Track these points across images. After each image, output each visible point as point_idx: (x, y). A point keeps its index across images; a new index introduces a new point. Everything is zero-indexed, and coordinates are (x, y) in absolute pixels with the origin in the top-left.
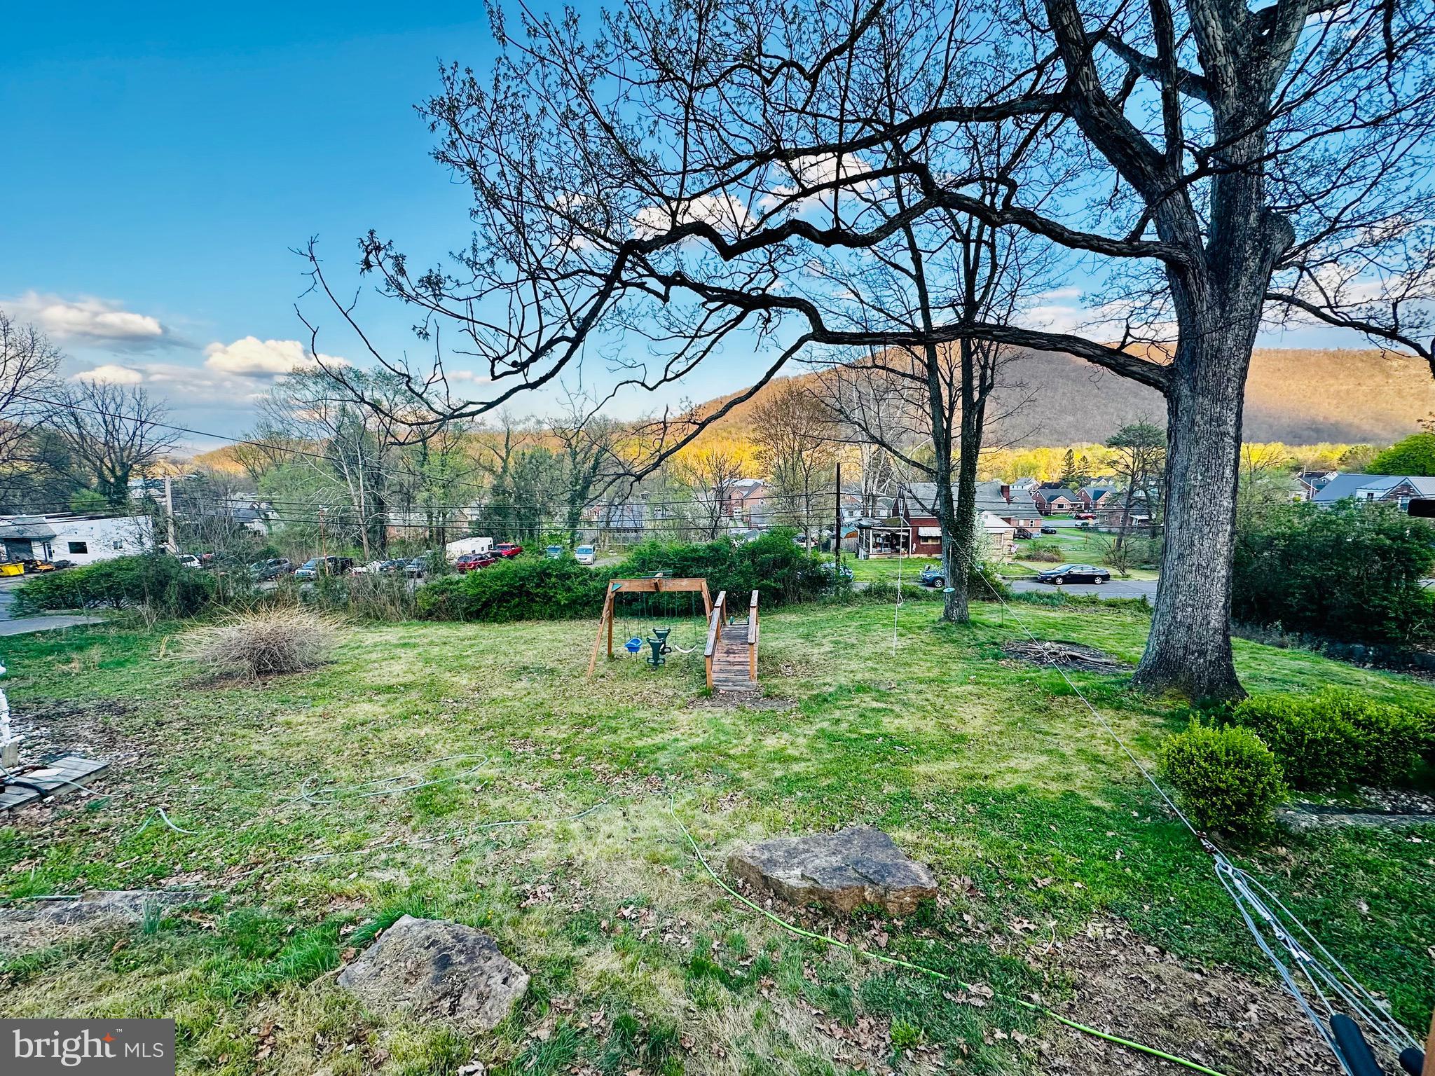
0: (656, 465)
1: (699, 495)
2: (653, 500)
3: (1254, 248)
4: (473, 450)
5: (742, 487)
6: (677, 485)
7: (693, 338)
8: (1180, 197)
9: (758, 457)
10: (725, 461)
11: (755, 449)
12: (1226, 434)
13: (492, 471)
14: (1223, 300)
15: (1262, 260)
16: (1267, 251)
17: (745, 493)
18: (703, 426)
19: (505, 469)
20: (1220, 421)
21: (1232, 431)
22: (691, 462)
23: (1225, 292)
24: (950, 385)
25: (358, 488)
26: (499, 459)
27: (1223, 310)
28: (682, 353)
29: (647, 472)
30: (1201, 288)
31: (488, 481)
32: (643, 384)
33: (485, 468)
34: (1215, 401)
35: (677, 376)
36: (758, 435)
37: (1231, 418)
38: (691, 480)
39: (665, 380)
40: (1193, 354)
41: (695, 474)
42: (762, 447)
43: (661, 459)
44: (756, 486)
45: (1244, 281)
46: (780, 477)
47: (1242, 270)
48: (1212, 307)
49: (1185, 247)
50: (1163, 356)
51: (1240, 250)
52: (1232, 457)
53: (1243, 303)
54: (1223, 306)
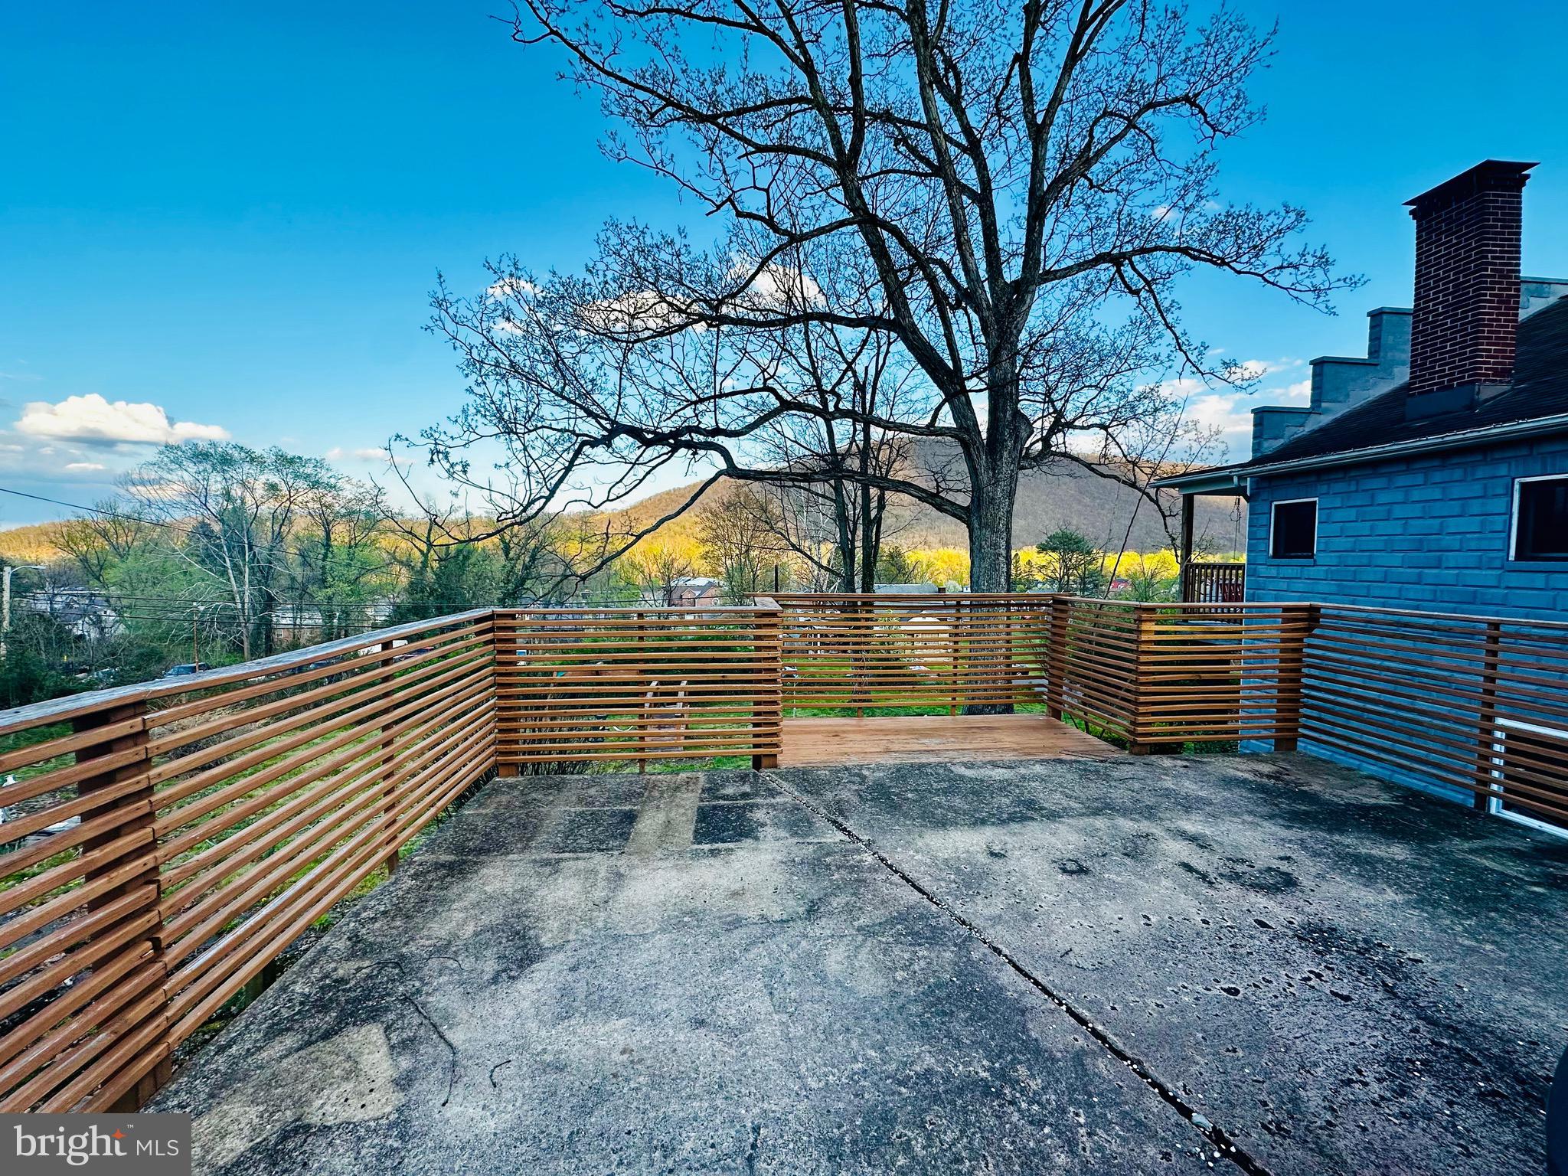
0: (599, 568)
1: (646, 594)
2: (595, 599)
3: (1010, 433)
4: (386, 542)
5: (693, 587)
6: (622, 584)
7: (634, 464)
8: (963, 398)
9: (705, 557)
10: (673, 560)
11: (703, 549)
12: (1000, 555)
13: (407, 564)
14: (994, 467)
15: (1015, 442)
16: (1017, 437)
17: (697, 593)
18: (639, 537)
19: (425, 564)
20: (995, 545)
21: (1004, 553)
22: (639, 559)
23: (994, 461)
24: (854, 504)
25: (241, 583)
26: (418, 553)
27: (994, 473)
28: (621, 481)
29: (590, 574)
30: (979, 457)
31: (404, 578)
32: (589, 503)
33: (401, 563)
34: (993, 532)
35: (618, 498)
36: (704, 535)
37: (1003, 544)
38: (639, 579)
39: (608, 500)
40: (979, 500)
41: (643, 572)
42: (708, 547)
43: (603, 563)
44: (710, 585)
45: (1005, 454)
46: (730, 578)
47: (1003, 447)
48: (987, 470)
49: (967, 430)
50: (964, 500)
51: (1002, 434)
52: (1005, 570)
53: (1006, 469)
54: (993, 470)
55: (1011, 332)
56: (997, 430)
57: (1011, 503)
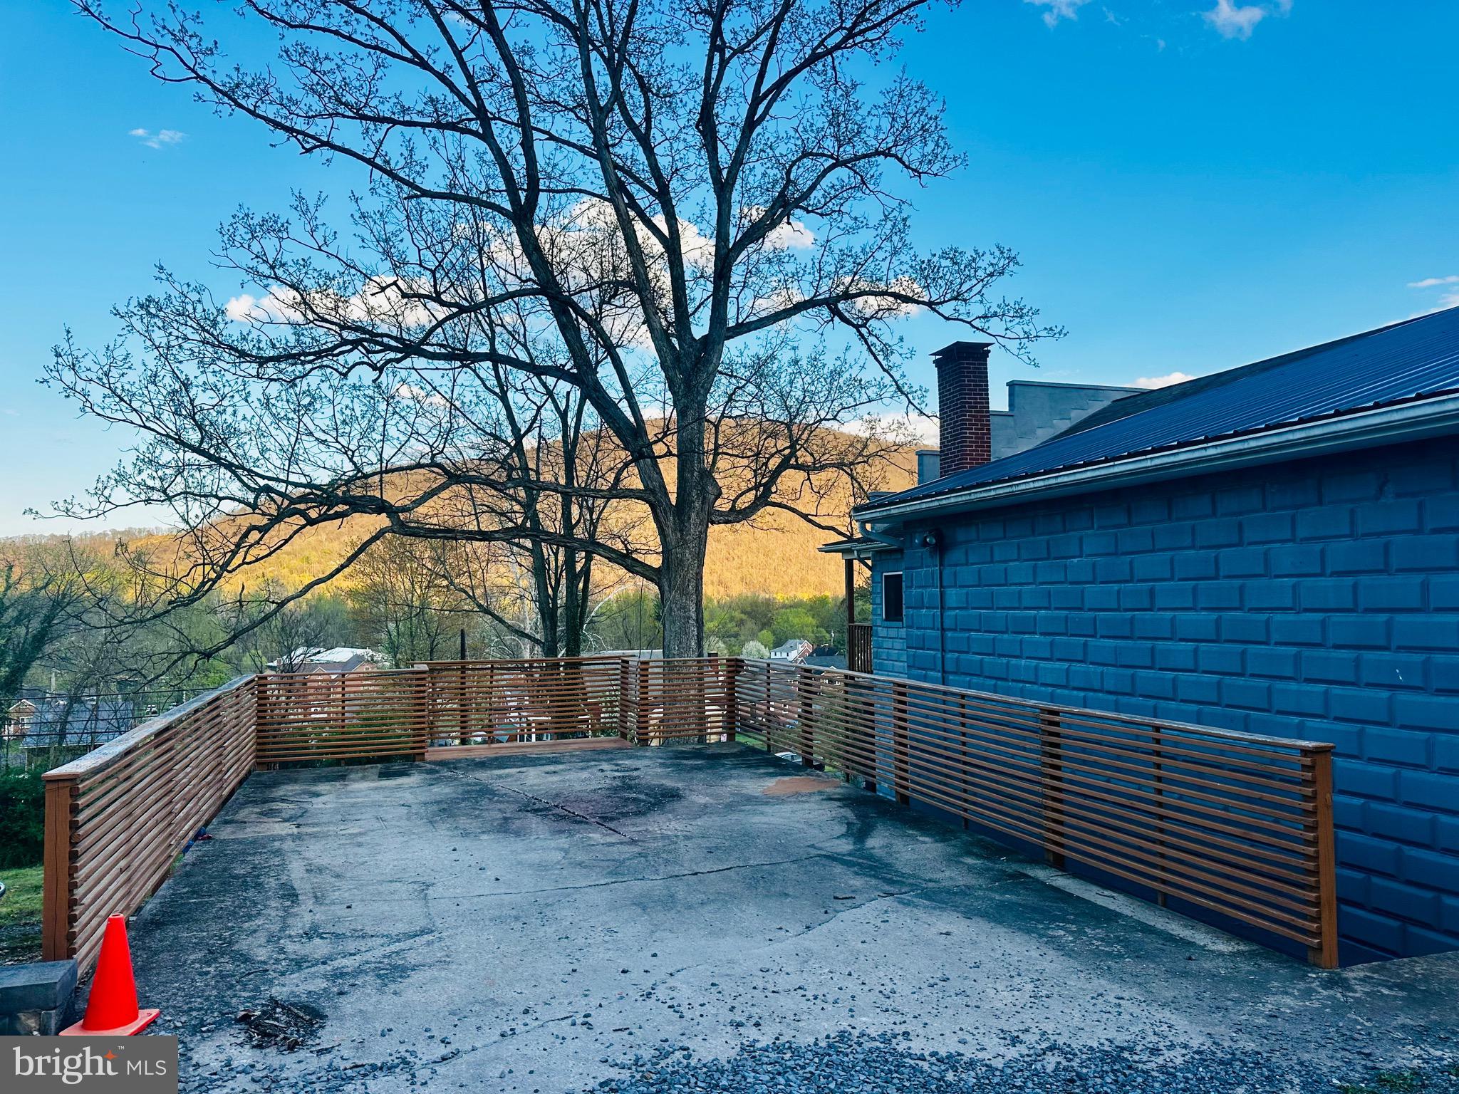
3: (698, 495)
12: (689, 618)
14: (682, 528)
15: (703, 505)
16: (705, 499)
20: (684, 608)
23: (682, 522)
27: (682, 535)
30: (667, 519)
34: (682, 594)
37: (693, 607)
40: (669, 562)
47: (691, 508)
48: (674, 531)
49: (653, 492)
50: (655, 561)
51: (690, 495)
52: (696, 633)
53: (694, 530)
54: (681, 531)
55: (698, 392)
56: (685, 491)
57: (701, 565)
